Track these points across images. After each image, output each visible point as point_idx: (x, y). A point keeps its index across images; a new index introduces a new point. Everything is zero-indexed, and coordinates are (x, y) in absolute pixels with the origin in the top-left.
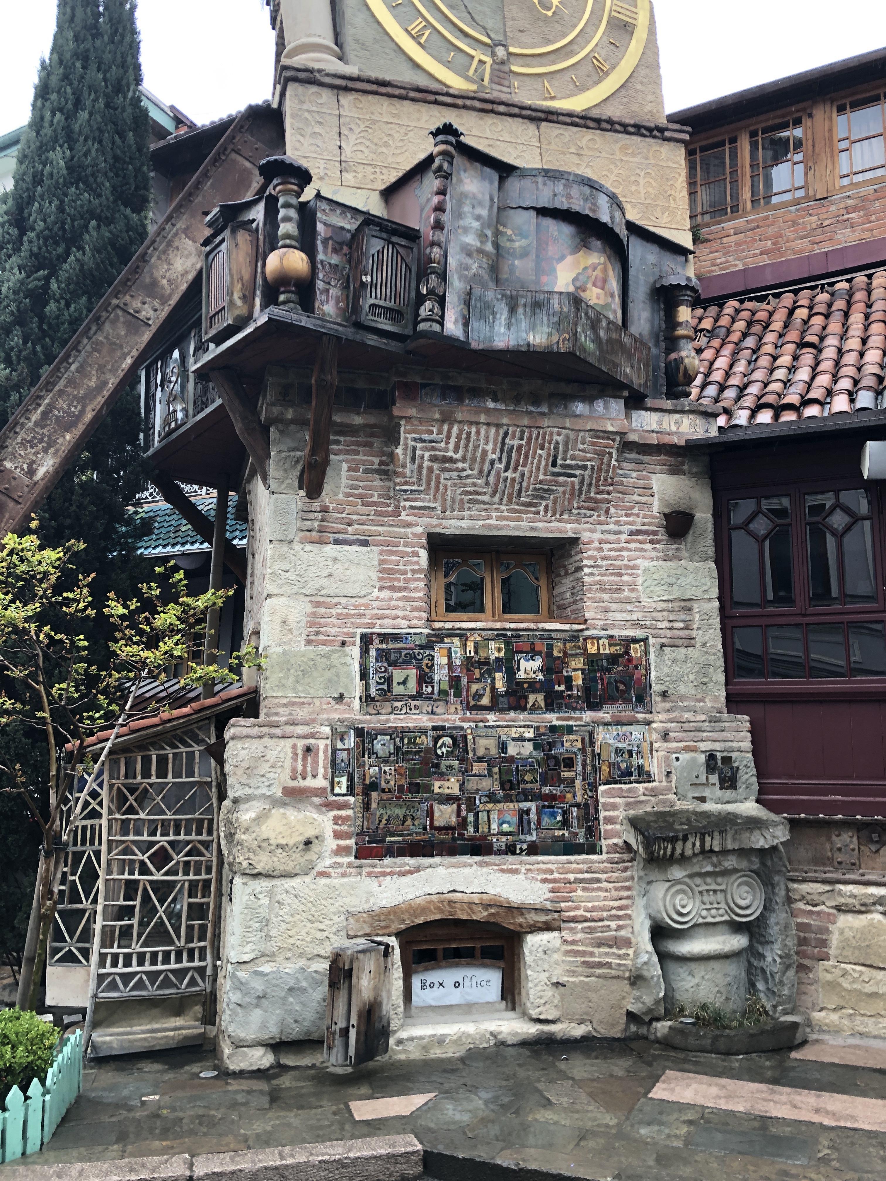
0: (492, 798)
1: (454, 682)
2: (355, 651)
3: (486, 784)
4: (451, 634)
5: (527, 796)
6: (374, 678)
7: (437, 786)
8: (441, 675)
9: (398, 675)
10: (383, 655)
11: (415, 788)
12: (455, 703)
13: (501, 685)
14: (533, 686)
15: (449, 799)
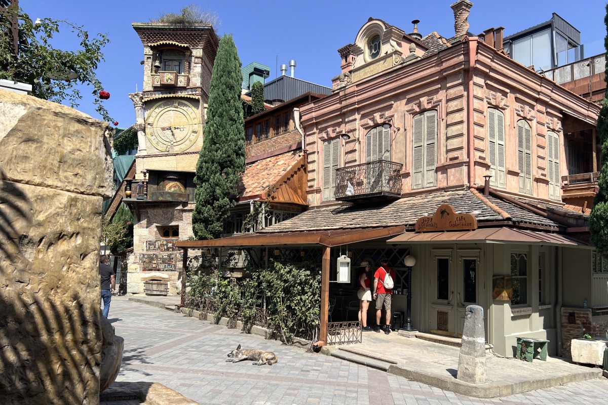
0: (161, 263)
1: (159, 247)
2: (145, 243)
3: (160, 262)
4: (159, 240)
5: (166, 263)
6: (148, 247)
7: (153, 262)
8: (157, 246)
9: (151, 247)
10: (149, 244)
11: (151, 262)
12: (159, 250)
13: (166, 248)
14: (170, 248)
15: (155, 263)
